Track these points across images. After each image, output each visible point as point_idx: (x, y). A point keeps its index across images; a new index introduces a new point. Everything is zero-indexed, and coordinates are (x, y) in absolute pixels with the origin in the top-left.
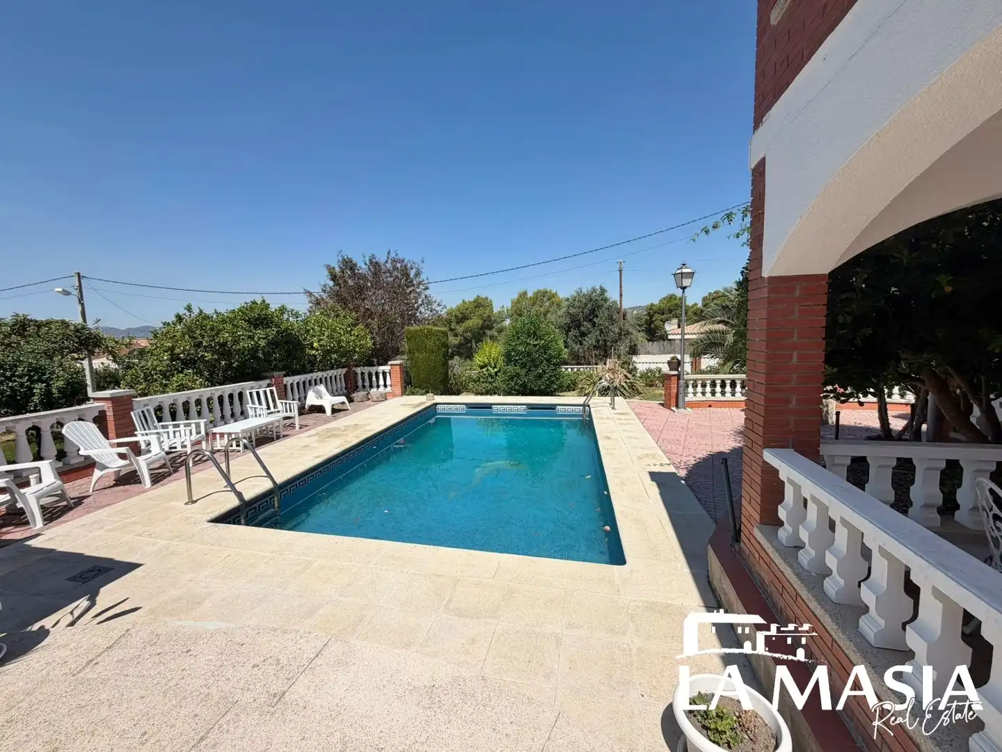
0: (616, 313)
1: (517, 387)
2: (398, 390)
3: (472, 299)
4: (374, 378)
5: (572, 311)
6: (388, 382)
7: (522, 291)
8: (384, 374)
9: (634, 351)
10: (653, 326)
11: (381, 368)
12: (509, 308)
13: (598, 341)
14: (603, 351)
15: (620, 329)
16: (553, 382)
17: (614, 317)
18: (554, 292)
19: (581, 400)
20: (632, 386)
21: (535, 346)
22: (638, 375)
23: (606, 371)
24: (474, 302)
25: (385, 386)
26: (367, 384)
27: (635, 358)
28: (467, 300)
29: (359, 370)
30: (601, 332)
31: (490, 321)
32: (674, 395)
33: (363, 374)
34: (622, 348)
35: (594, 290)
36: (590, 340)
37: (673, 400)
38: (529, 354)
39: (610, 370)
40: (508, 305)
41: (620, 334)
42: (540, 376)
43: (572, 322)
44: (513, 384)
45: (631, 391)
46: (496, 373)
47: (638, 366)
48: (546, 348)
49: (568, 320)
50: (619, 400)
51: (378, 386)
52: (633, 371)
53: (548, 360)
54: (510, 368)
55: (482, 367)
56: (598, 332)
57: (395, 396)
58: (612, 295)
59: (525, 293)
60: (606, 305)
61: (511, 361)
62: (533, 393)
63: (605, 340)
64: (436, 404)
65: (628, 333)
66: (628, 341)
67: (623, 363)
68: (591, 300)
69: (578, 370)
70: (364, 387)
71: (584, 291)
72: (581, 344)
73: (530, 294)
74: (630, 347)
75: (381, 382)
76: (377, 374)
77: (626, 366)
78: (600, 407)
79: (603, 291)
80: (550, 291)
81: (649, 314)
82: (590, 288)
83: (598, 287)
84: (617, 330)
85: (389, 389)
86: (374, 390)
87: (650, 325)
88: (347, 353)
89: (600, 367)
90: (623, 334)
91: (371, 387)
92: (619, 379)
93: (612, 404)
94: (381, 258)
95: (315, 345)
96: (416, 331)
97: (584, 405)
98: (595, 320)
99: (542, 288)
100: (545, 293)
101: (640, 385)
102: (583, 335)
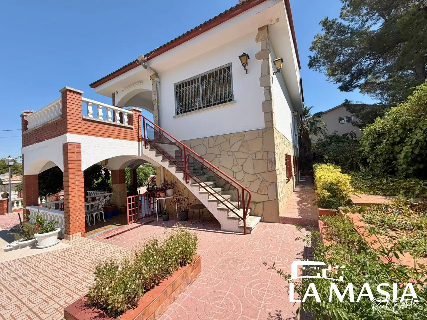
32: (5, 208)
37: (5, 211)
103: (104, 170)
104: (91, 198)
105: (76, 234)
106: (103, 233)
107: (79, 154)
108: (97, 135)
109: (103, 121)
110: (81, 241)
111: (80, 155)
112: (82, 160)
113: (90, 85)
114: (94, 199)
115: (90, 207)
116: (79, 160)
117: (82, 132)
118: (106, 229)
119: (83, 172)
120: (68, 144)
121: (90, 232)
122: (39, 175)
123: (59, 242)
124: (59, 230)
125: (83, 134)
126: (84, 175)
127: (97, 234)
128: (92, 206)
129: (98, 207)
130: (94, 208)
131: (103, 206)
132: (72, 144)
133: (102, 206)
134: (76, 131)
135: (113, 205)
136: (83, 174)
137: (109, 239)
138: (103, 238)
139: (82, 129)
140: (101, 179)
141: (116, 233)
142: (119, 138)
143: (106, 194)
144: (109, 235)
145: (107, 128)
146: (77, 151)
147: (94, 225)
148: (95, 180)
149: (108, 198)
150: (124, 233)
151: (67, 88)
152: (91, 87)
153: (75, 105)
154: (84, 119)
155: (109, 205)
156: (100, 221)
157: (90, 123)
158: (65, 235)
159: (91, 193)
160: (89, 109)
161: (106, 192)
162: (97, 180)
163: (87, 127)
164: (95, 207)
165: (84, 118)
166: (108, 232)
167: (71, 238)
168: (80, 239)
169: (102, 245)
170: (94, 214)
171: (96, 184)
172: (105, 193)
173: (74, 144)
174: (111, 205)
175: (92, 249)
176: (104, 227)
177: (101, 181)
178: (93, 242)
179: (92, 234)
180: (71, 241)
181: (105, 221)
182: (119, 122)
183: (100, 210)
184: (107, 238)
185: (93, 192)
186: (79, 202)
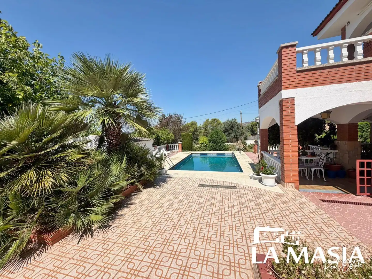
0: (240, 126)
1: (213, 149)
2: (181, 150)
3: (190, 122)
4: (174, 147)
5: (226, 126)
6: (178, 148)
7: (207, 119)
8: (177, 146)
9: (246, 138)
10: (253, 130)
11: (176, 144)
12: (203, 125)
13: (234, 136)
14: (236, 139)
15: (241, 132)
16: (223, 148)
17: (239, 128)
18: (218, 119)
19: (231, 152)
20: (245, 149)
21: (218, 138)
22: (247, 145)
23: (238, 144)
24: (191, 123)
25: (177, 149)
26: (172, 149)
27: (246, 141)
28: (188, 123)
29: (170, 145)
30: (235, 133)
31: (196, 129)
32: (256, 150)
33: (171, 146)
34: (242, 138)
35: (233, 120)
36: (232, 136)
37: (256, 151)
38: (216, 140)
39: (239, 144)
40: (202, 124)
41: (241, 133)
42: (219, 146)
43: (226, 130)
44: (212, 148)
45: (245, 150)
46: (206, 146)
47: (247, 143)
48: (221, 138)
49: (224, 129)
50: (242, 152)
51: (175, 149)
52: (245, 144)
53: (221, 141)
54: (211, 144)
55: (201, 144)
56: (234, 133)
57: (179, 152)
58: (239, 121)
59: (208, 120)
60: (237, 124)
61: (211, 142)
62: (217, 150)
63: (237, 136)
64: (192, 154)
65: (244, 133)
66: (244, 136)
67: (243, 142)
68: (232, 123)
69: (229, 144)
70: (171, 149)
71: (229, 120)
72: (229, 137)
73: (210, 120)
74: (245, 138)
75: (176, 148)
76: (175, 146)
77: (244, 143)
78: (237, 154)
79: (235, 120)
80: (217, 119)
81: (251, 126)
82: (231, 119)
83: (234, 119)
84: (240, 132)
85: (178, 150)
86: (174, 150)
87: (252, 129)
88: (168, 141)
89: (236, 143)
90: (243, 133)
91: (173, 149)
92: (242, 147)
93: (240, 153)
94: (172, 114)
95: (162, 138)
96: (184, 134)
97: (232, 153)
98: (233, 129)
99: (214, 118)
100: (215, 120)
101: (248, 148)
102: (230, 134)
103: (329, 124)
104: (310, 152)
105: (290, 184)
106: (319, 193)
107: (293, 108)
108: (313, 85)
109: (322, 66)
110: (293, 192)
111: (294, 110)
112: (296, 115)
113: (312, 34)
114: (313, 154)
115: (309, 161)
116: (293, 115)
117: (297, 85)
118: (324, 189)
119: (297, 126)
120: (283, 100)
121: (306, 185)
122: (269, 129)
123: (276, 185)
124: (276, 175)
125: (297, 87)
126: (298, 130)
127: (313, 190)
128: (311, 160)
129: (318, 163)
130: (313, 163)
131: (324, 163)
132: (286, 100)
133: (322, 163)
134: (290, 86)
135: (338, 164)
136: (297, 128)
137: (325, 203)
138: (318, 198)
139: (296, 82)
140: (325, 135)
141: (336, 200)
142: (346, 82)
143: (329, 151)
144: (326, 199)
145: (327, 73)
146: (291, 106)
147: (312, 180)
148: (316, 135)
149: (331, 156)
150: (349, 205)
151: (282, 45)
152: (313, 36)
153: (289, 60)
154: (298, 72)
155: (332, 163)
156: (320, 177)
157: (304, 73)
158: (281, 181)
159: (313, 147)
160: (304, 58)
161: (329, 148)
162: (319, 135)
163: (302, 79)
164: (315, 162)
165: (299, 69)
166: (326, 194)
167: (285, 186)
168: (293, 190)
169: (313, 207)
170: (313, 170)
171: (319, 139)
172: (327, 150)
173: (288, 99)
174: (335, 164)
175: (302, 205)
176: (324, 186)
177: (325, 136)
178: (304, 199)
179: (308, 188)
180: (285, 188)
181: (325, 180)
182: (347, 59)
183: (320, 167)
184: (324, 201)
185: (315, 147)
186: (293, 155)
